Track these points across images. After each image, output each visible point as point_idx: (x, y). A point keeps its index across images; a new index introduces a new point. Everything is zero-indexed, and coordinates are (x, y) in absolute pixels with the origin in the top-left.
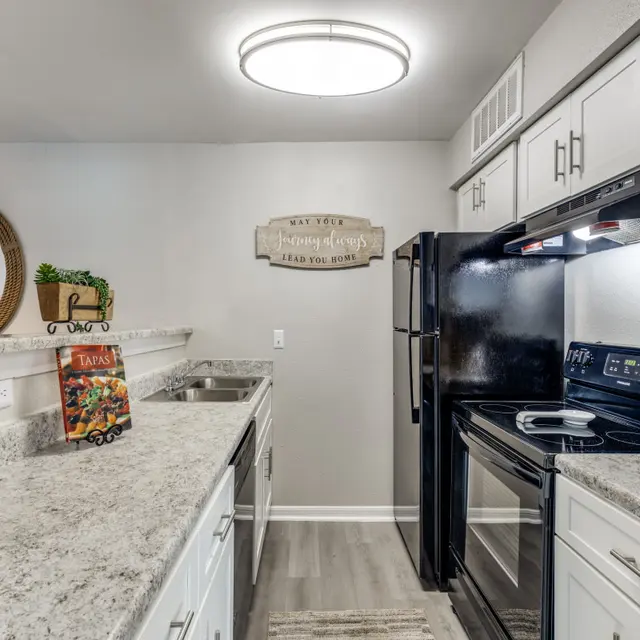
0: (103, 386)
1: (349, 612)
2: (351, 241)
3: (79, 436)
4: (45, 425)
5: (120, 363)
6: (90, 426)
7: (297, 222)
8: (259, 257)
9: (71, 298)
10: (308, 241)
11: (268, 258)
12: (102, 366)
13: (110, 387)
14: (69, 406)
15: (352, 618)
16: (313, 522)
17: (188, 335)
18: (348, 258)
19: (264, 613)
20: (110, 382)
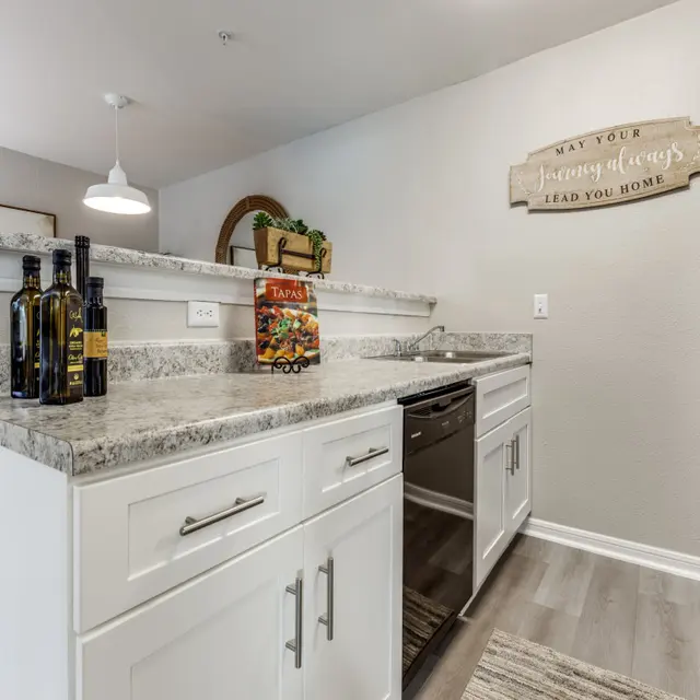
0: (293, 318)
1: (614, 675)
2: (653, 158)
3: (267, 360)
4: (248, 352)
5: (313, 299)
6: (279, 353)
7: (566, 149)
8: (515, 204)
9: (280, 243)
10: (582, 171)
11: (525, 203)
12: (294, 300)
13: (300, 321)
14: (261, 331)
15: (616, 684)
16: (588, 553)
17: (432, 305)
18: (648, 182)
19: (487, 627)
20: (301, 315)
